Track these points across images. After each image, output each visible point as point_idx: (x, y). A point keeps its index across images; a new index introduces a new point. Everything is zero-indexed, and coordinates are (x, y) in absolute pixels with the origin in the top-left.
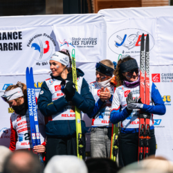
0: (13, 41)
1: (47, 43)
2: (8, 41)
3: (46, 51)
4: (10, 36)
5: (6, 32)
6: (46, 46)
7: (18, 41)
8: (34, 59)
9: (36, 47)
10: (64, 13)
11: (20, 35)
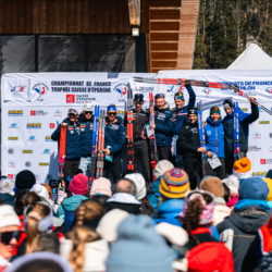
0: (106, 87)
1: (125, 89)
2: (103, 87)
3: (124, 93)
5: (102, 81)
6: (124, 91)
7: (108, 87)
8: (118, 97)
9: (119, 91)
11: (109, 84)
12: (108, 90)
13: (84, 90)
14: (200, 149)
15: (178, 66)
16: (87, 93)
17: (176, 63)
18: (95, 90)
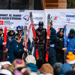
0: (19, 17)
1: (28, 18)
2: (17, 17)
3: (28, 20)
4: (18, 16)
5: (17, 14)
6: (28, 19)
7: (20, 17)
8: (25, 22)
9: (25, 19)
10: (34, 10)
11: (21, 15)
12: (20, 19)
13: (8, 19)
14: (64, 49)
15: (59, 7)
16: (9, 20)
17: (58, 5)
18: (13, 18)
